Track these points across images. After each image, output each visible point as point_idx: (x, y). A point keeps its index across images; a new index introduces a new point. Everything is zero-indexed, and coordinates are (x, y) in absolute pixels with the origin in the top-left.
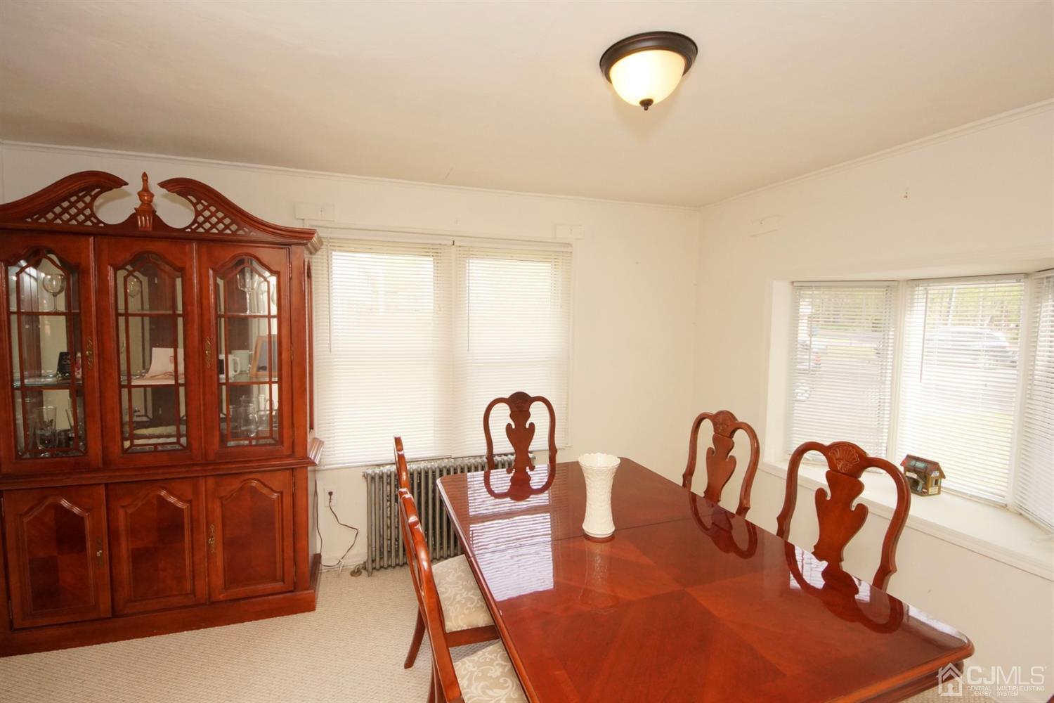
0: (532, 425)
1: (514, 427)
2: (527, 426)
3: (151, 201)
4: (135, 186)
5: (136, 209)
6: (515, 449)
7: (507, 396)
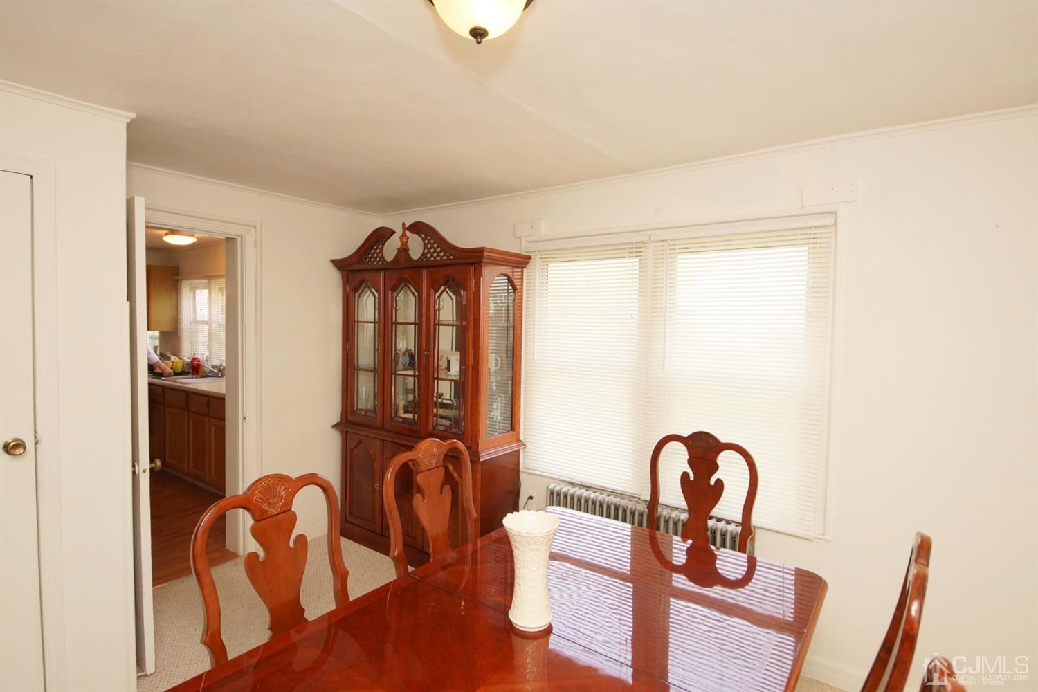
0: (719, 483)
1: (692, 477)
2: (712, 481)
3: (407, 242)
4: (399, 232)
5: (398, 249)
6: (688, 506)
7: (685, 434)
